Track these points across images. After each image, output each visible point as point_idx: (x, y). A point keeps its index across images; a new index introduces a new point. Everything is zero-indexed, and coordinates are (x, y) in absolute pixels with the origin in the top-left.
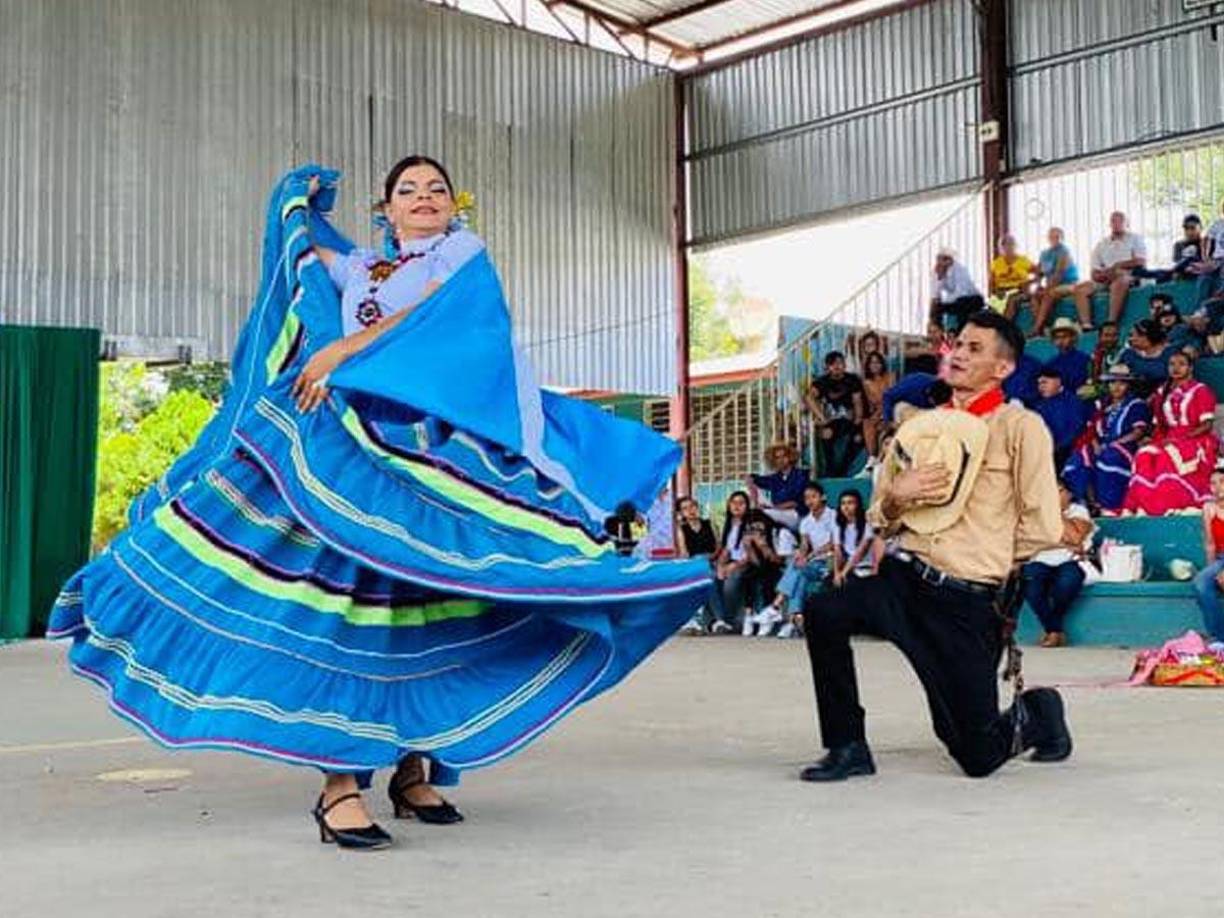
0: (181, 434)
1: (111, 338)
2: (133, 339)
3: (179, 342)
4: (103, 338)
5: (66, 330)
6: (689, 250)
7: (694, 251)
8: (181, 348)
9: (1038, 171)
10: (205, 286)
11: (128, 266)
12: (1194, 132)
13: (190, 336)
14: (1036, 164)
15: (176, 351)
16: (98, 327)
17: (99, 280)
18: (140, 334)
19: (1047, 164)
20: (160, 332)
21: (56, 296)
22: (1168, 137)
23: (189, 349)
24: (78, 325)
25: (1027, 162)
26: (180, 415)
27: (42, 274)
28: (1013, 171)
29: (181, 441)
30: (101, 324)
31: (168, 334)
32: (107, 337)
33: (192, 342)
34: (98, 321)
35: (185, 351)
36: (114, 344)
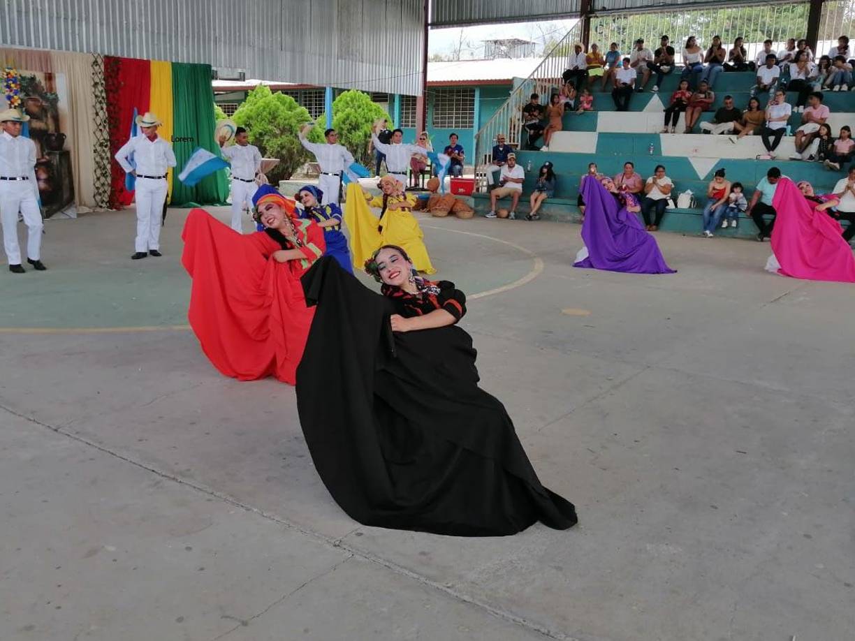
2: (223, 68)
3: (240, 71)
4: (212, 68)
6: (429, 27)
7: (432, 28)
8: (240, 73)
9: (605, 13)
10: (249, 45)
11: (220, 35)
12: (678, 5)
13: (244, 67)
14: (604, 9)
15: (239, 74)
16: (210, 63)
17: (209, 40)
18: (226, 66)
19: (609, 10)
22: (666, 5)
23: (244, 74)
24: (202, 63)
25: (600, 8)
28: (593, 11)
31: (235, 67)
32: (214, 68)
33: (244, 71)
34: (210, 61)
35: (242, 75)
36: (216, 72)
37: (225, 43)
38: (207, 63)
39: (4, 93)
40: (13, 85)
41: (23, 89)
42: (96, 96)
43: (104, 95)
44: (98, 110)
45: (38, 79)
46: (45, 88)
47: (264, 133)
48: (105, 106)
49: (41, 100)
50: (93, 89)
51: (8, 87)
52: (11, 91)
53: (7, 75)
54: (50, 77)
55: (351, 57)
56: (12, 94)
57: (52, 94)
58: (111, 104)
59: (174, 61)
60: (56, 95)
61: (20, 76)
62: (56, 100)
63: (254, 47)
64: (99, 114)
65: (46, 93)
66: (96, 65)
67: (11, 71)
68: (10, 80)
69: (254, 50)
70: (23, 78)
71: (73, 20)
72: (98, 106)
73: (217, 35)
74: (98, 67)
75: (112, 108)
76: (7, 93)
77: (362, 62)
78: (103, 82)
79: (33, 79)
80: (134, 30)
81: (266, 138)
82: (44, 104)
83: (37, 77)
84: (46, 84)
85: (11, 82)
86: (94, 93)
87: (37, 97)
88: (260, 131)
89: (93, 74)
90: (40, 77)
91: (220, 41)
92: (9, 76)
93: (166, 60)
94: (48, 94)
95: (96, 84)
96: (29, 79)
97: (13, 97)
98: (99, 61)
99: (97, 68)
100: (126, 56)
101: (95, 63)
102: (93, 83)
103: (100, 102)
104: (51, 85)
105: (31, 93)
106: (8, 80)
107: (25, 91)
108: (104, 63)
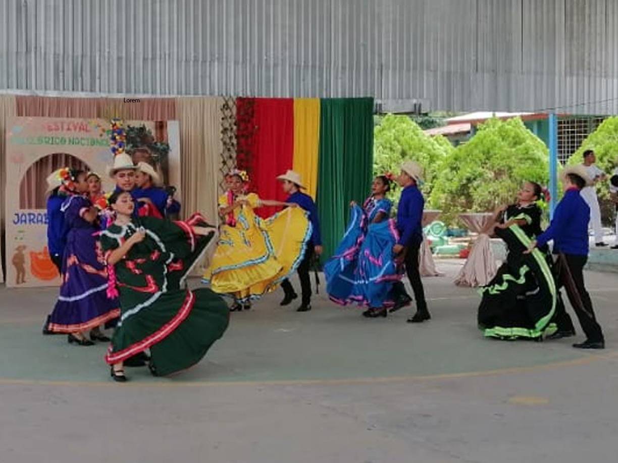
0: (395, 139)
1: (379, 102)
2: (390, 101)
3: (415, 101)
4: (375, 102)
5: (356, 99)
8: (416, 104)
10: (428, 68)
11: (388, 60)
13: (420, 97)
15: (413, 106)
16: (372, 96)
17: (372, 68)
18: (394, 98)
20: (404, 96)
21: (351, 79)
23: (420, 105)
24: (362, 96)
26: (394, 127)
27: (344, 68)
29: (396, 143)
30: (374, 94)
31: (408, 97)
32: (377, 101)
33: (420, 101)
34: (372, 93)
35: (417, 107)
36: (380, 105)
37: (394, 69)
38: (369, 96)
39: (109, 145)
40: (117, 137)
41: (130, 140)
42: (225, 143)
43: (234, 141)
44: (226, 159)
45: (147, 129)
46: (155, 138)
47: (473, 177)
48: (234, 155)
49: (149, 151)
50: (221, 136)
51: (114, 138)
52: (115, 143)
53: (113, 126)
54: (161, 126)
55: (586, 72)
56: (116, 146)
57: (162, 144)
58: (242, 151)
59: (325, 97)
60: (168, 145)
61: (129, 127)
62: (166, 151)
63: (435, 71)
64: (228, 163)
65: (156, 143)
66: (227, 109)
67: (118, 123)
68: (115, 132)
69: (435, 76)
70: (132, 129)
71: (204, 61)
72: (226, 154)
73: (383, 62)
74: (229, 110)
75: (242, 155)
76: (112, 146)
77: (606, 77)
78: (235, 128)
79: (142, 129)
80: (275, 65)
81: (475, 183)
82: (153, 155)
83: (146, 126)
84: (156, 133)
85: (115, 134)
86: (222, 140)
87: (146, 148)
88: (468, 175)
89: (223, 119)
90: (150, 126)
91: (388, 68)
92: (115, 127)
93: (314, 96)
94: (159, 144)
95: (225, 131)
96: (137, 129)
97: (117, 150)
98: (231, 103)
99: (228, 113)
100: (264, 96)
101: (226, 106)
102: (221, 129)
103: (229, 150)
104: (162, 134)
105: (139, 145)
106: (114, 131)
107: (132, 143)
108: (236, 106)
